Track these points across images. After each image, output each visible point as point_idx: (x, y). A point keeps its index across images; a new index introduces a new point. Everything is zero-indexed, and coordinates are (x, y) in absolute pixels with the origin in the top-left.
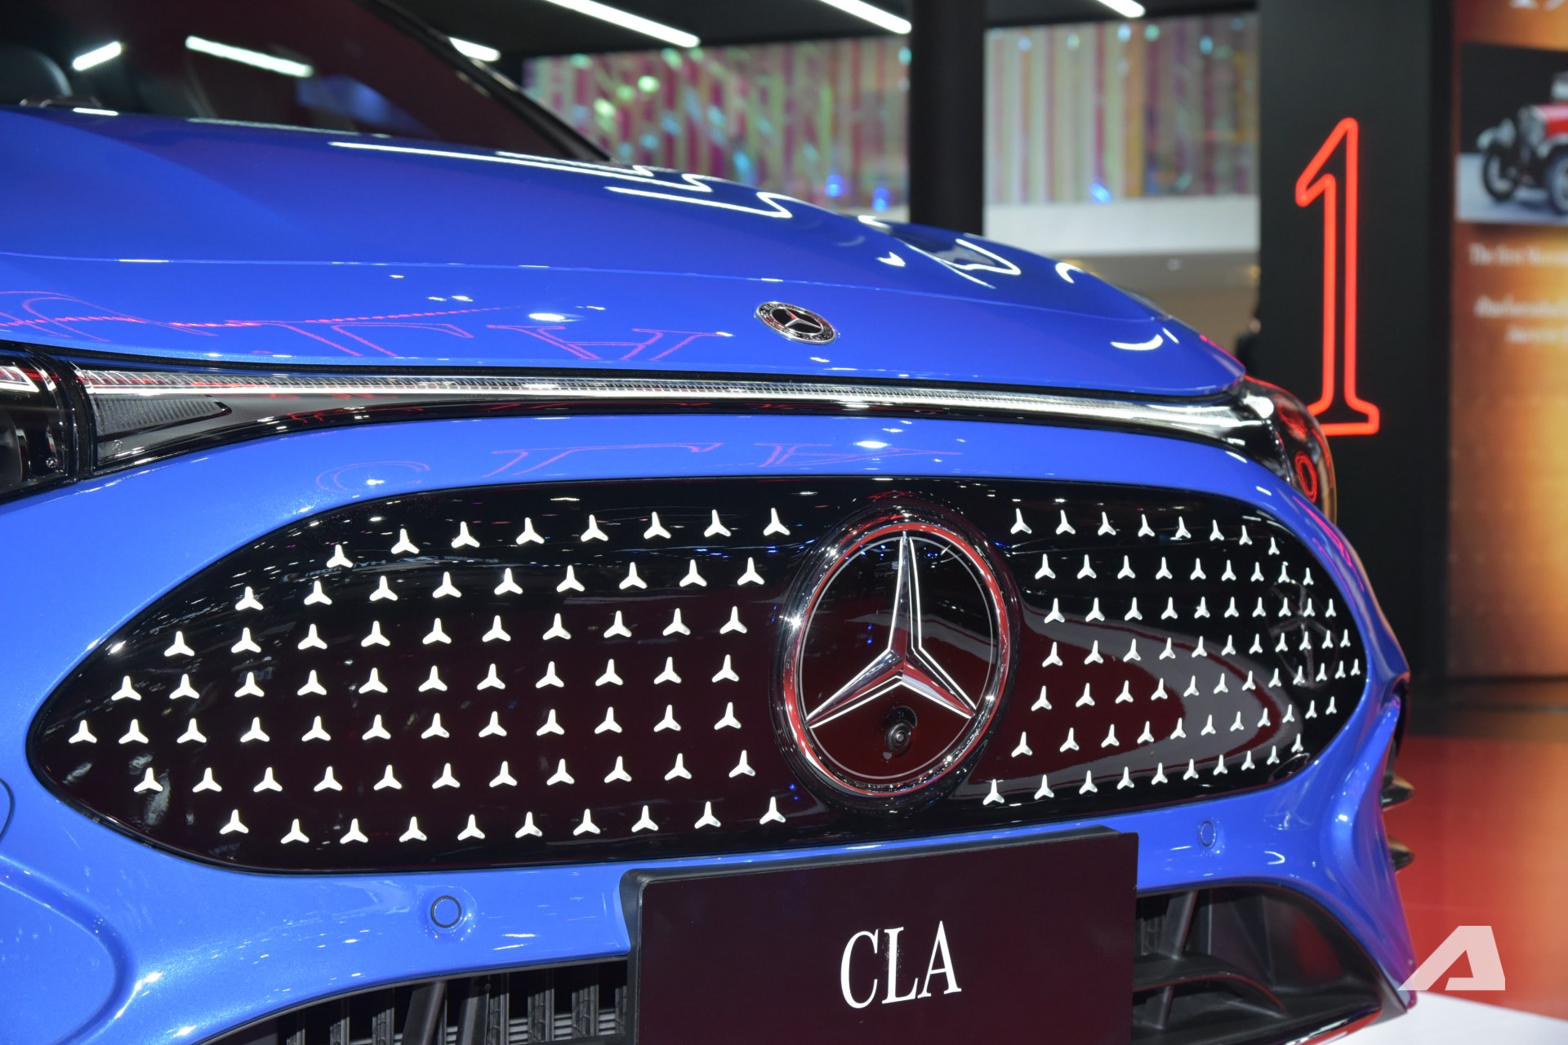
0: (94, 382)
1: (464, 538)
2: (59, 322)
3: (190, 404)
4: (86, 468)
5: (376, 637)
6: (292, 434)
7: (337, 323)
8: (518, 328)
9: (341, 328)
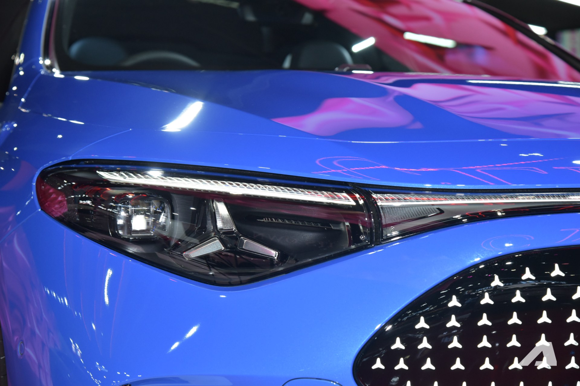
0: (381, 199)
1: (557, 272)
2: (352, 170)
3: (425, 209)
4: (378, 240)
5: (515, 320)
6: (469, 223)
7: (478, 168)
8: (570, 168)
9: (481, 170)
